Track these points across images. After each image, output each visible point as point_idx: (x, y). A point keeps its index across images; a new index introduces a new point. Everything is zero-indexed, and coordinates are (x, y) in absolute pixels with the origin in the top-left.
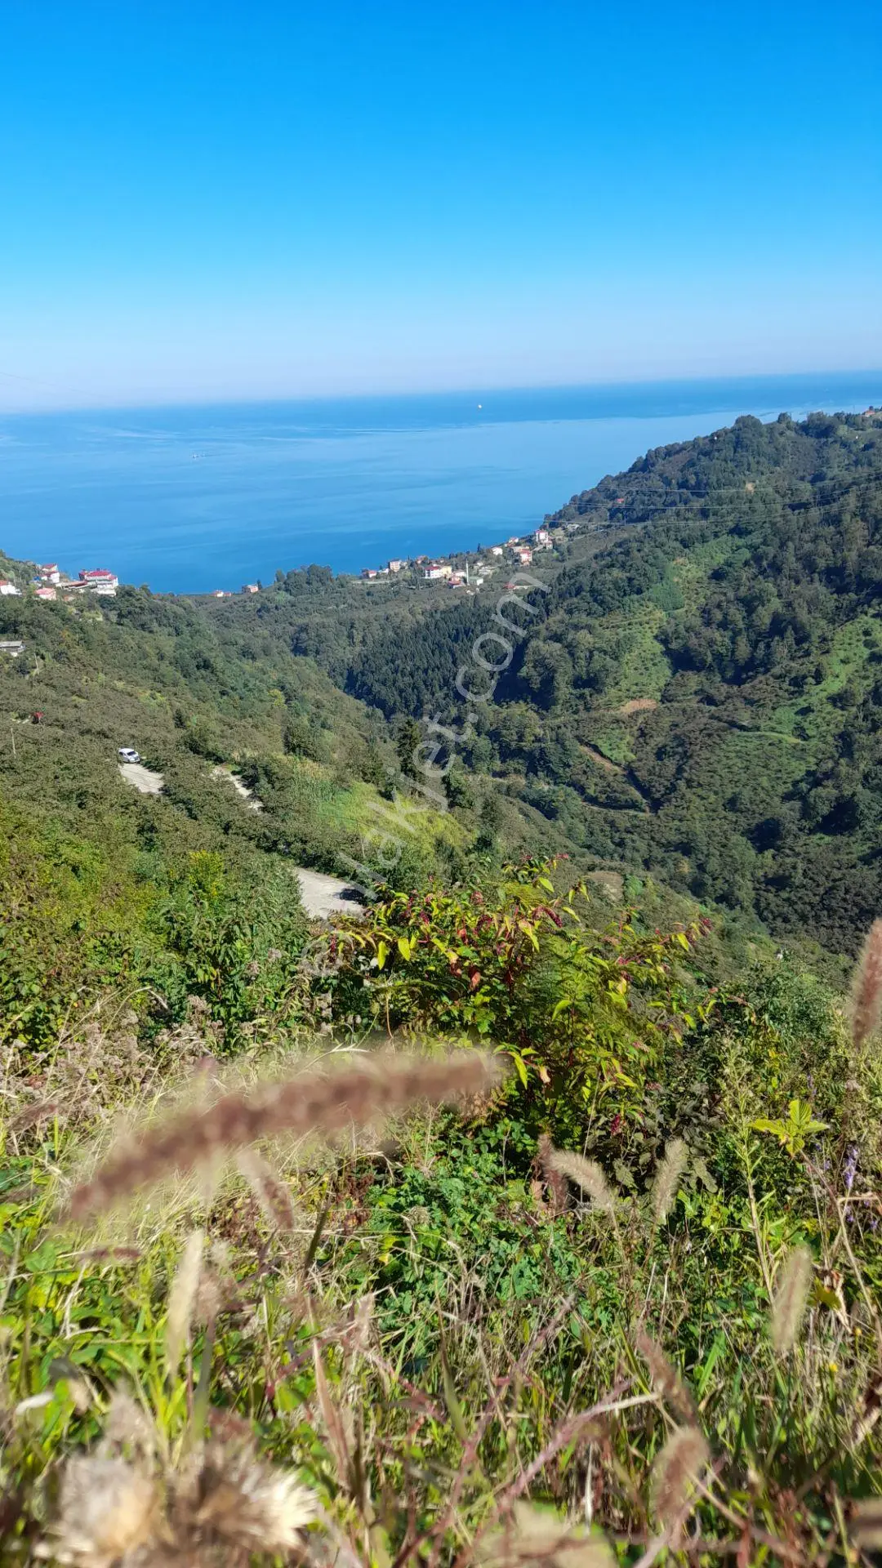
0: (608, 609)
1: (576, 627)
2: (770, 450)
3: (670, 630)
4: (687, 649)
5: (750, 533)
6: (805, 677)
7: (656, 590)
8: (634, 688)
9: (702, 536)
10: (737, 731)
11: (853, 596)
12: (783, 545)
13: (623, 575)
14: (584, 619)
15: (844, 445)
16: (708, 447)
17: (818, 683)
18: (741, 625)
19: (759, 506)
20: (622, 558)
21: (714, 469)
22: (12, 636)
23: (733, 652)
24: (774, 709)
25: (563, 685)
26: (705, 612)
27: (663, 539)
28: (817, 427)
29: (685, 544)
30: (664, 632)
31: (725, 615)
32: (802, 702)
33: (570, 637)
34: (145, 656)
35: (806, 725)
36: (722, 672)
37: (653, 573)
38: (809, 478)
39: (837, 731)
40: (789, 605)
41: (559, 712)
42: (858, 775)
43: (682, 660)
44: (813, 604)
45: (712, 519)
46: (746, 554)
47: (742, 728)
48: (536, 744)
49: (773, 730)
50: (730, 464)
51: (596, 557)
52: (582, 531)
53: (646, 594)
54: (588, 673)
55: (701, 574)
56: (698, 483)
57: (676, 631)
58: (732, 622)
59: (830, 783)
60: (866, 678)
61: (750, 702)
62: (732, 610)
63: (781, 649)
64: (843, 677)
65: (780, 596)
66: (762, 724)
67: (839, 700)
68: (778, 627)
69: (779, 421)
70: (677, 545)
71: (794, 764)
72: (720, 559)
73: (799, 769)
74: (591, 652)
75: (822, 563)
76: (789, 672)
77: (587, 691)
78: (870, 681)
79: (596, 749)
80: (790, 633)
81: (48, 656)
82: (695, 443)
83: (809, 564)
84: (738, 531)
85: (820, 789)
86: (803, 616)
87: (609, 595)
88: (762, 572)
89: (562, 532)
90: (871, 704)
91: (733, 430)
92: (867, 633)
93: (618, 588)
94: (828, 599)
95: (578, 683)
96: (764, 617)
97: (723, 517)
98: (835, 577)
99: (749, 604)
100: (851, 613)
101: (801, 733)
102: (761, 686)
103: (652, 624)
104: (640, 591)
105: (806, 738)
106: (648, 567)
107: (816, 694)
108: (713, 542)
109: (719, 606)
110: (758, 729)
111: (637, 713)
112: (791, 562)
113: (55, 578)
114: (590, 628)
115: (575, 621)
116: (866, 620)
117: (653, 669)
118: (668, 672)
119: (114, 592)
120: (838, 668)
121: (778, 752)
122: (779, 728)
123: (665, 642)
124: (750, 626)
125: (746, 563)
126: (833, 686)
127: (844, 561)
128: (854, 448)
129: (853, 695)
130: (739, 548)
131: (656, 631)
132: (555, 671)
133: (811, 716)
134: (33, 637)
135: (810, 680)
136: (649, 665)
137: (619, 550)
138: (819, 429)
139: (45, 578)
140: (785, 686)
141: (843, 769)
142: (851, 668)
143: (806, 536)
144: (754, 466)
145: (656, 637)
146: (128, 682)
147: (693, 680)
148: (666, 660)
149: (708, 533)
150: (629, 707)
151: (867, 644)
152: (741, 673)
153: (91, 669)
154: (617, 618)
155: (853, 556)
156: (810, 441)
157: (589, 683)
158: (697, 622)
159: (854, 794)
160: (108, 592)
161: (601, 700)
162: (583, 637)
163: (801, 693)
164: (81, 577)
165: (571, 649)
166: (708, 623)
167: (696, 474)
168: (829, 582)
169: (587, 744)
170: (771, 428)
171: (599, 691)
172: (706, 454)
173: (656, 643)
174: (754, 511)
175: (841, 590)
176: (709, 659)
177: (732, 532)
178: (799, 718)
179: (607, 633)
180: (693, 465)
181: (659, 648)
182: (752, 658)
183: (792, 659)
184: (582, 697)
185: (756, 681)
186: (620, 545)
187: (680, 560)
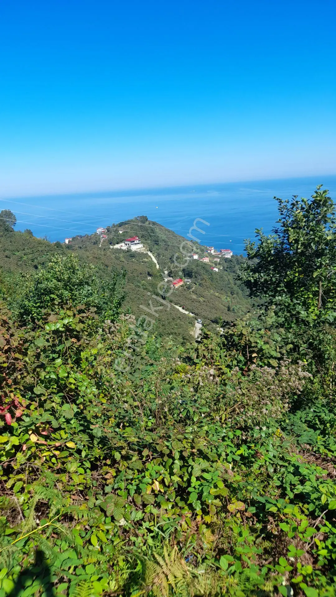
22: (188, 278)
34: (229, 283)
81: (198, 284)
113: (212, 252)
119: (230, 257)
134: (196, 277)
139: (209, 251)
146: (220, 294)
153: (209, 289)
160: (229, 257)
164: (221, 251)
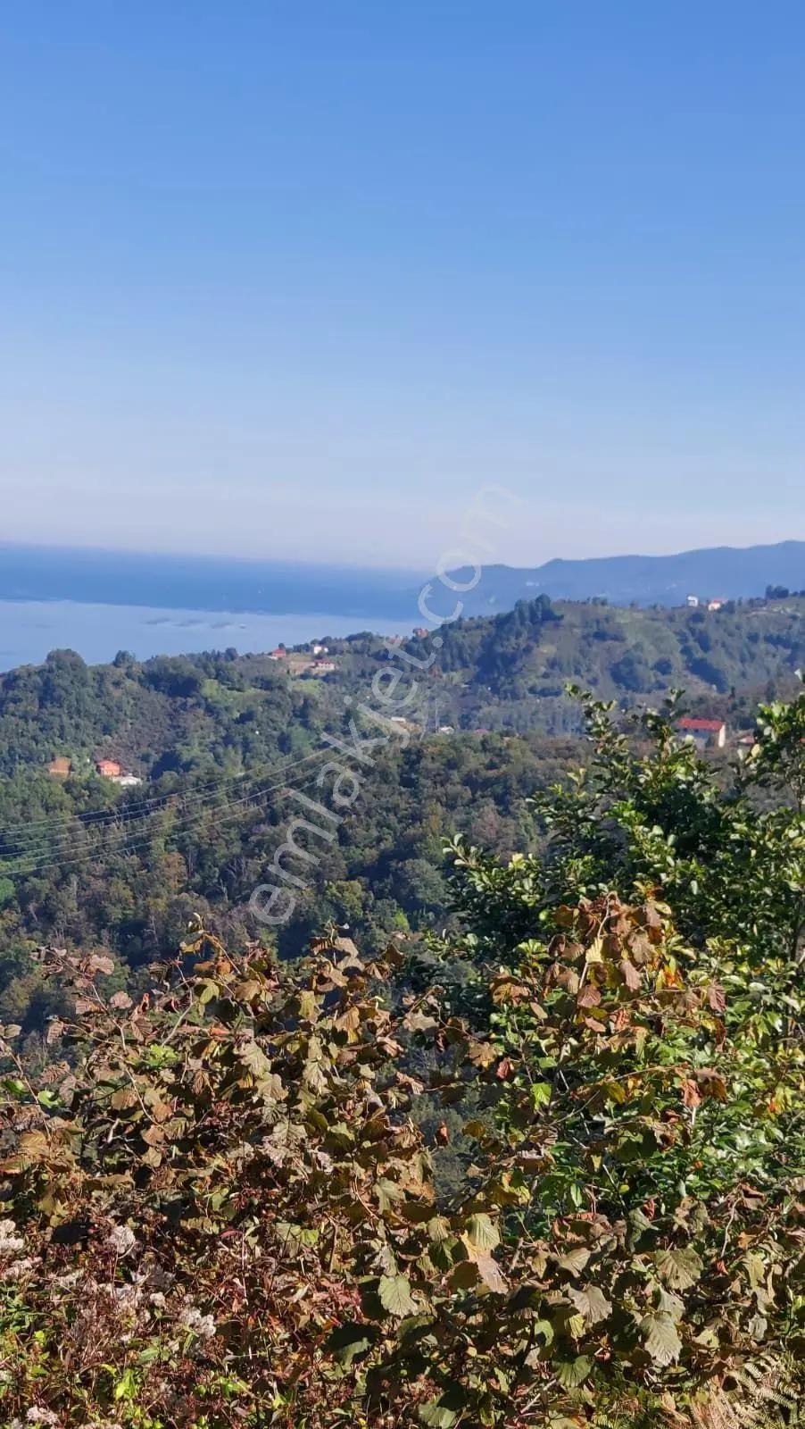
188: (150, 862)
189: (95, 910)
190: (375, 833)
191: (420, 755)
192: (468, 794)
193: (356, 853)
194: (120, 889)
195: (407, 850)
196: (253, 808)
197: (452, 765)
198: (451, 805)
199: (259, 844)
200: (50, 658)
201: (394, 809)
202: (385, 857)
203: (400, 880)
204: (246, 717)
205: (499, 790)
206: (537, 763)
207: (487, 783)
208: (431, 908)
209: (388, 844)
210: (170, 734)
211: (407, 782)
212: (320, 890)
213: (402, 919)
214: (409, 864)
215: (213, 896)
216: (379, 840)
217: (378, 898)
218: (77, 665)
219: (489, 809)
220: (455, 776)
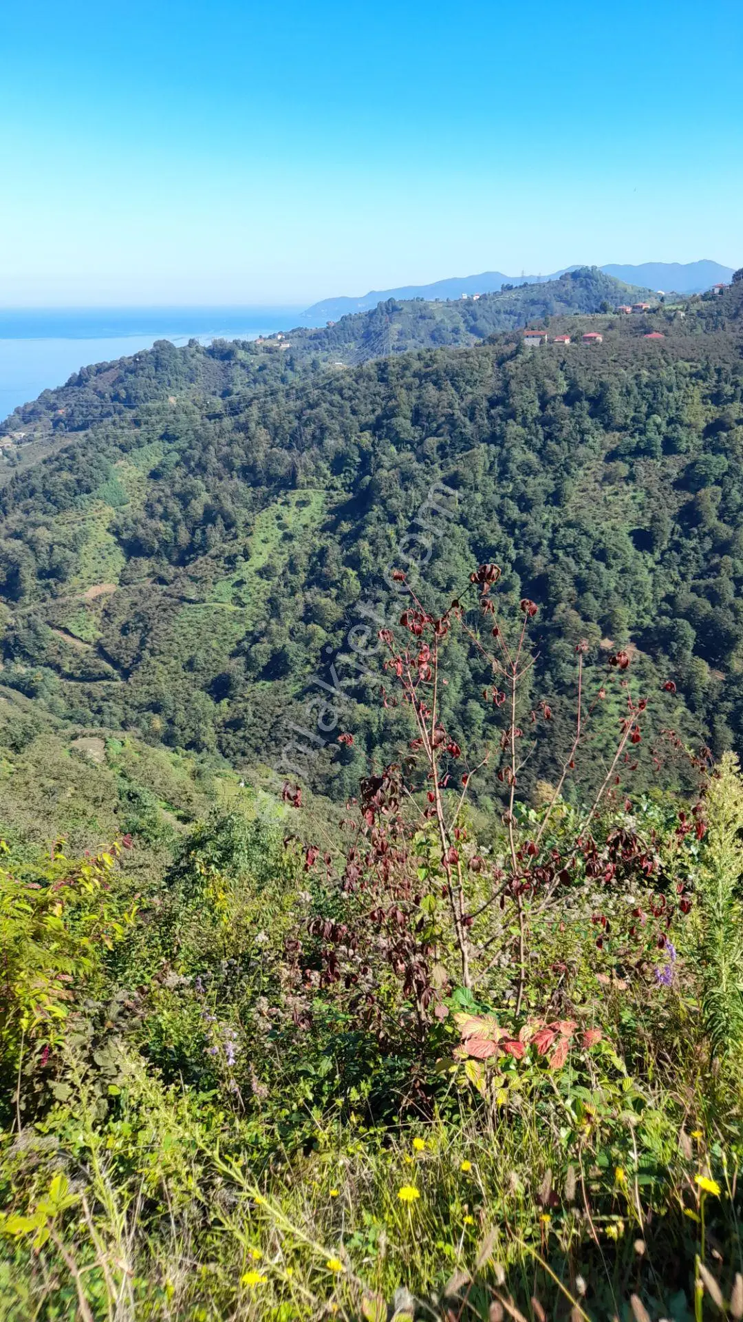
0: (61, 508)
1: (35, 525)
2: (185, 369)
3: (120, 523)
4: (136, 539)
5: (177, 438)
6: (235, 556)
7: (104, 489)
8: (94, 575)
9: (138, 442)
10: (186, 605)
11: (264, 488)
12: (205, 449)
13: (72, 477)
14: (41, 517)
15: (243, 366)
16: (133, 366)
17: (247, 560)
18: (179, 516)
19: (182, 416)
20: (68, 462)
21: (140, 384)
23: (176, 539)
24: (214, 583)
25: (28, 578)
26: (148, 506)
27: (103, 445)
28: (221, 351)
29: (124, 449)
30: (115, 526)
31: (165, 508)
32: (236, 577)
33: (30, 533)
35: (241, 594)
36: (169, 557)
37: (99, 475)
38: (219, 393)
39: (264, 598)
40: (216, 497)
41: (27, 601)
42: (285, 631)
43: (134, 549)
44: (234, 495)
45: (144, 427)
46: (176, 457)
47: (191, 601)
48: (11, 633)
49: (216, 601)
50: (154, 381)
51: (45, 462)
52: (29, 439)
53: (95, 493)
54: (50, 565)
55: (140, 474)
56: (129, 396)
57: (125, 524)
58: (172, 514)
59: (265, 639)
60: (282, 553)
61: (194, 579)
62: (171, 504)
63: (215, 534)
64: (265, 555)
65: (208, 491)
66: (207, 596)
67: (265, 573)
68: (209, 516)
69: (190, 345)
70: (117, 450)
71: (236, 627)
72: (155, 461)
73: (240, 631)
74: (51, 546)
75: (238, 463)
76: (223, 552)
77: (51, 581)
78: (286, 556)
79: (66, 631)
80: (219, 520)
82: (121, 363)
83: (229, 466)
84: (167, 437)
85: (258, 645)
86: (228, 506)
87: (62, 495)
88: (191, 471)
89: (10, 440)
90: (288, 574)
91: (152, 352)
92: (279, 518)
93: (68, 488)
94: (247, 493)
95: (42, 574)
96: (197, 508)
97: (153, 425)
98: (249, 472)
99: (185, 498)
100: (265, 503)
101: (238, 601)
102: (201, 565)
103: (104, 518)
104: (88, 491)
105: (243, 605)
106: (94, 470)
107: (246, 569)
108: (147, 447)
109: (159, 501)
110: (204, 601)
111: (100, 597)
112: (214, 463)
114: (47, 525)
115: (32, 519)
116: (276, 508)
117: (109, 558)
118: (123, 560)
120: (261, 547)
121: (222, 619)
122: (220, 599)
123: (117, 533)
124: (186, 517)
125: (177, 464)
126: (258, 562)
127: (255, 461)
128: (252, 369)
129: (274, 568)
130: (169, 451)
131: (108, 525)
132: (19, 565)
133: (245, 587)
135: (240, 558)
136: (105, 553)
137: (65, 455)
138: (223, 354)
140: (221, 564)
141: (274, 627)
142: (270, 546)
143: (223, 441)
144: (174, 382)
145: (108, 530)
147: (145, 564)
148: (120, 549)
149: (142, 439)
150: (92, 592)
151: (281, 527)
152: (185, 556)
154: (71, 515)
155: (261, 456)
156: (216, 363)
157: (53, 574)
158: (142, 515)
159: (284, 646)
161: (63, 588)
162: (43, 534)
163: (234, 569)
165: (32, 545)
166: (152, 515)
167: (125, 389)
168: (246, 477)
169: (58, 628)
170: (183, 351)
171: (63, 580)
172: (131, 372)
173: (109, 535)
174: (178, 421)
175: (255, 484)
176: (157, 546)
177: (162, 438)
178: (235, 590)
179: (64, 528)
180: (122, 381)
181: (112, 539)
182: (192, 543)
183: (224, 541)
184: (48, 586)
185: (197, 562)
186: (66, 451)
187: (121, 463)
188: (250, 434)
189: (228, 463)
190: (370, 407)
191: (386, 365)
192: (417, 381)
193: (363, 419)
194: (237, 450)
195: (390, 414)
196: (299, 402)
197: (405, 368)
198: (409, 388)
199: (308, 419)
200: (155, 345)
201: (378, 394)
202: (379, 419)
203: (390, 429)
204: (262, 368)
205: (434, 377)
206: (454, 362)
207: (427, 375)
208: (408, 442)
209: (379, 412)
210: (225, 380)
211: (382, 380)
212: (347, 439)
213: (393, 449)
214: (394, 421)
215: (289, 448)
216: (374, 411)
217: (380, 439)
218: (171, 347)
219: (431, 387)
220: (408, 373)
